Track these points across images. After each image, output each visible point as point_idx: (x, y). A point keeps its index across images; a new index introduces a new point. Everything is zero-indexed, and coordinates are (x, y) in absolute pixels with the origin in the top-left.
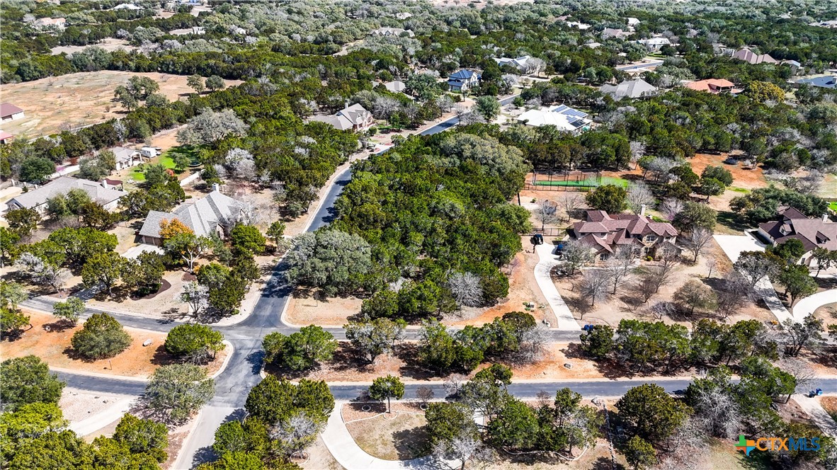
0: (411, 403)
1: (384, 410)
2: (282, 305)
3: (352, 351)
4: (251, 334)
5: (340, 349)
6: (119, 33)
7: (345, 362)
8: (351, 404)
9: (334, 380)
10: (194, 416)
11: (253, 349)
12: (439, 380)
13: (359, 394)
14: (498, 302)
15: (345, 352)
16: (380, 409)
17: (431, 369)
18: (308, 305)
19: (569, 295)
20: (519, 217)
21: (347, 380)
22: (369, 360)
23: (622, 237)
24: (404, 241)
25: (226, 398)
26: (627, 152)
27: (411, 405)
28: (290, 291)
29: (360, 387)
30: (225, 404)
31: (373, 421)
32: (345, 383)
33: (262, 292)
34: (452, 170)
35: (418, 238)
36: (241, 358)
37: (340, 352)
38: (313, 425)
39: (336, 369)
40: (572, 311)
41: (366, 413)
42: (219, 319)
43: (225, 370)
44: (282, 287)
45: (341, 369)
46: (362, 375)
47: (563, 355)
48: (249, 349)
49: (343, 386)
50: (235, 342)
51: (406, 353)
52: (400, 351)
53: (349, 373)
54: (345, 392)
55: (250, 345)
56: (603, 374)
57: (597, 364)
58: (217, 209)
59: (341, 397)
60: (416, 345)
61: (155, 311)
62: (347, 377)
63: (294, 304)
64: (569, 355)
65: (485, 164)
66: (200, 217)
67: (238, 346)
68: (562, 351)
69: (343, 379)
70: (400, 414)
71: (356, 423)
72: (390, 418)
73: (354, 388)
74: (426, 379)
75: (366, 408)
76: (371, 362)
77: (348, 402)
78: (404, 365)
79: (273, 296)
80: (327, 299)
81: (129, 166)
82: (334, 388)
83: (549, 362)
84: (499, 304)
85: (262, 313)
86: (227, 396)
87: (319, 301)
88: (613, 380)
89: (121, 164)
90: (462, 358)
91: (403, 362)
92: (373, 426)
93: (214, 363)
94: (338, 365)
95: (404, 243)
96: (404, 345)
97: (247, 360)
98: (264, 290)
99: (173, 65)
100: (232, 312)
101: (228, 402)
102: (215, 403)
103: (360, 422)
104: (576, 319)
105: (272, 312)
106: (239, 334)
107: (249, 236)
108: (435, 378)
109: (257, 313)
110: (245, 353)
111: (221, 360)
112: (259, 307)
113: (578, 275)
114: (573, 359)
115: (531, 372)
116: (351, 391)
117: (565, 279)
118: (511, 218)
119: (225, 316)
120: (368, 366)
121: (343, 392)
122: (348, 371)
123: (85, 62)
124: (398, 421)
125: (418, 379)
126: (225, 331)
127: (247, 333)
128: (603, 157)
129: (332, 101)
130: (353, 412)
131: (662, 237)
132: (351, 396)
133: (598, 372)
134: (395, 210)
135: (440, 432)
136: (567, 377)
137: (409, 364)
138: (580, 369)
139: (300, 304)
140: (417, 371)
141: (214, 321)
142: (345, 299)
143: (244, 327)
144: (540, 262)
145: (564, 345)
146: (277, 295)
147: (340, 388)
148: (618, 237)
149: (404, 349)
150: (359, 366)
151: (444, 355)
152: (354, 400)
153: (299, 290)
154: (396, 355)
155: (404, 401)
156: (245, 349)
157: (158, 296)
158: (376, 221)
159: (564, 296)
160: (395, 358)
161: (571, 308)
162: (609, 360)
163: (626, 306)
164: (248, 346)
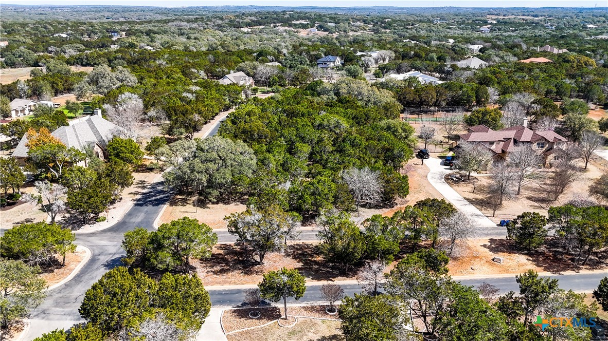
0: (313, 307)
1: (279, 316)
2: (157, 213)
3: (236, 253)
4: (115, 240)
5: (221, 252)
6: (50, 49)
7: (227, 264)
8: (235, 311)
9: (212, 283)
10: (15, 334)
11: (115, 254)
12: (345, 279)
13: (244, 298)
14: (397, 204)
15: (228, 254)
16: (273, 314)
17: (332, 268)
18: (186, 212)
19: (472, 196)
20: (405, 130)
21: (230, 283)
22: (256, 261)
23: (510, 145)
24: (291, 150)
25: (67, 310)
26: (486, 94)
27: (313, 309)
28: (167, 200)
29: (245, 291)
30: (64, 317)
31: (265, 331)
32: (227, 287)
33: (135, 202)
34: (332, 102)
35: (306, 149)
36: (99, 263)
37: (221, 254)
38: (176, 332)
39: (215, 273)
40: (481, 210)
41: (254, 320)
42: (79, 227)
43: (75, 277)
44: (158, 197)
45: (222, 271)
46: (247, 278)
47: (487, 250)
48: (110, 254)
49: (224, 290)
50: (95, 248)
51: (301, 253)
52: (294, 252)
53: (232, 276)
54: (226, 297)
55: (112, 250)
56: (543, 268)
57: (531, 259)
58: (97, 131)
59: (221, 302)
60: (311, 245)
61: (7, 221)
62: (229, 280)
63: (170, 211)
64: (495, 250)
65: (361, 100)
66: (77, 137)
67: (97, 252)
68: (485, 246)
69: (225, 282)
70: (300, 320)
71: (242, 334)
72: (287, 326)
73: (239, 291)
74: (327, 279)
75: (255, 315)
76: (259, 263)
77: (229, 308)
78: (300, 265)
79: (147, 205)
80: (208, 205)
81: (25, 115)
82: (213, 293)
83: (473, 257)
84: (399, 206)
85: (133, 220)
86: (70, 306)
87: (198, 208)
88: (557, 275)
89: (17, 112)
90: (374, 248)
91: (298, 262)
92: (264, 337)
93: (61, 270)
94: (218, 268)
95: (291, 153)
96: (297, 245)
97: (105, 266)
98: (138, 200)
99: (87, 59)
100: (96, 220)
101: (69, 314)
102: (51, 316)
103: (247, 332)
104: (487, 217)
105: (145, 218)
106: (101, 240)
107: (125, 147)
108: (339, 277)
109: (127, 220)
110: (104, 259)
111: (72, 266)
112: (130, 215)
113: (473, 181)
114: (500, 253)
115: (456, 268)
116: (234, 296)
117: (462, 184)
118: (396, 131)
119: (88, 224)
120: (256, 267)
121: (223, 298)
122: (230, 274)
123: (14, 60)
124: (298, 329)
125: (319, 279)
126: (86, 238)
127: (110, 239)
128: (465, 98)
129: (219, 71)
130: (238, 320)
131: (553, 143)
132: (234, 301)
133: (535, 266)
134: (280, 128)
135: (368, 334)
136: (500, 272)
137: (306, 263)
138: (511, 263)
139: (178, 211)
140: (316, 271)
141: (72, 229)
142: (228, 206)
143: (109, 234)
144: (431, 171)
145: (486, 240)
146: (151, 204)
147: (220, 293)
148: (506, 146)
149: (297, 249)
150: (244, 268)
151: (352, 244)
152: (238, 306)
153: (177, 199)
154: (289, 255)
155: (304, 304)
156: (106, 255)
157: (15, 209)
158: (260, 137)
159: (467, 197)
160: (288, 258)
161: (480, 207)
162: (542, 254)
163: (536, 204)
164: (110, 252)
